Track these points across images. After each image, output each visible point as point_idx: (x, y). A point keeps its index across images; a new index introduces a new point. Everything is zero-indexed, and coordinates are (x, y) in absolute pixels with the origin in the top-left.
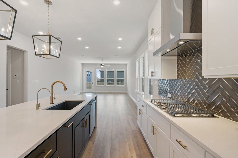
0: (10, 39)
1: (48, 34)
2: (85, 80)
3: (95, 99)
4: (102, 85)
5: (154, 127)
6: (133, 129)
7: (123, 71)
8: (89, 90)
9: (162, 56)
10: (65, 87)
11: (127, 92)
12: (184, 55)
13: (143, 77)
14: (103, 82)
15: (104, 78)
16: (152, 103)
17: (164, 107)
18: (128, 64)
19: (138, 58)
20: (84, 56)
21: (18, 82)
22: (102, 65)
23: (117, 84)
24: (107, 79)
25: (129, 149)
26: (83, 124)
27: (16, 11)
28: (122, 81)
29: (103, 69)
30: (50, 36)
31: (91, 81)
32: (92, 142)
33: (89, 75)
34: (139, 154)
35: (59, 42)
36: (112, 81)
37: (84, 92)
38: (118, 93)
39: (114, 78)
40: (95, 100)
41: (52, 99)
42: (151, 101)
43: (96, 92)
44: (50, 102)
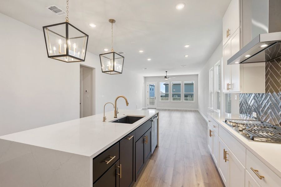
0: (84, 61)
1: (112, 51)
2: (148, 95)
3: (156, 115)
4: (166, 100)
5: (227, 153)
6: (202, 154)
7: (193, 84)
8: (151, 105)
9: (241, 63)
10: (127, 102)
11: (198, 110)
12: (276, 60)
13: (220, 91)
14: (168, 97)
15: (168, 92)
16: (226, 123)
17: (241, 128)
18: (199, 75)
19: (211, 67)
20: (146, 69)
21: (88, 97)
22: (167, 78)
23: (185, 99)
24: (172, 94)
25: (196, 175)
26: (144, 139)
27: (88, 36)
28: (192, 95)
29: (168, 83)
30: (114, 53)
31: (154, 97)
32: (153, 161)
33: (152, 89)
34: (208, 183)
35: (121, 58)
36: (179, 95)
37: (146, 108)
38: (186, 111)
39: (180, 92)
40: (157, 117)
41: (116, 113)
42: (225, 121)
43: (160, 108)
44: (114, 116)
